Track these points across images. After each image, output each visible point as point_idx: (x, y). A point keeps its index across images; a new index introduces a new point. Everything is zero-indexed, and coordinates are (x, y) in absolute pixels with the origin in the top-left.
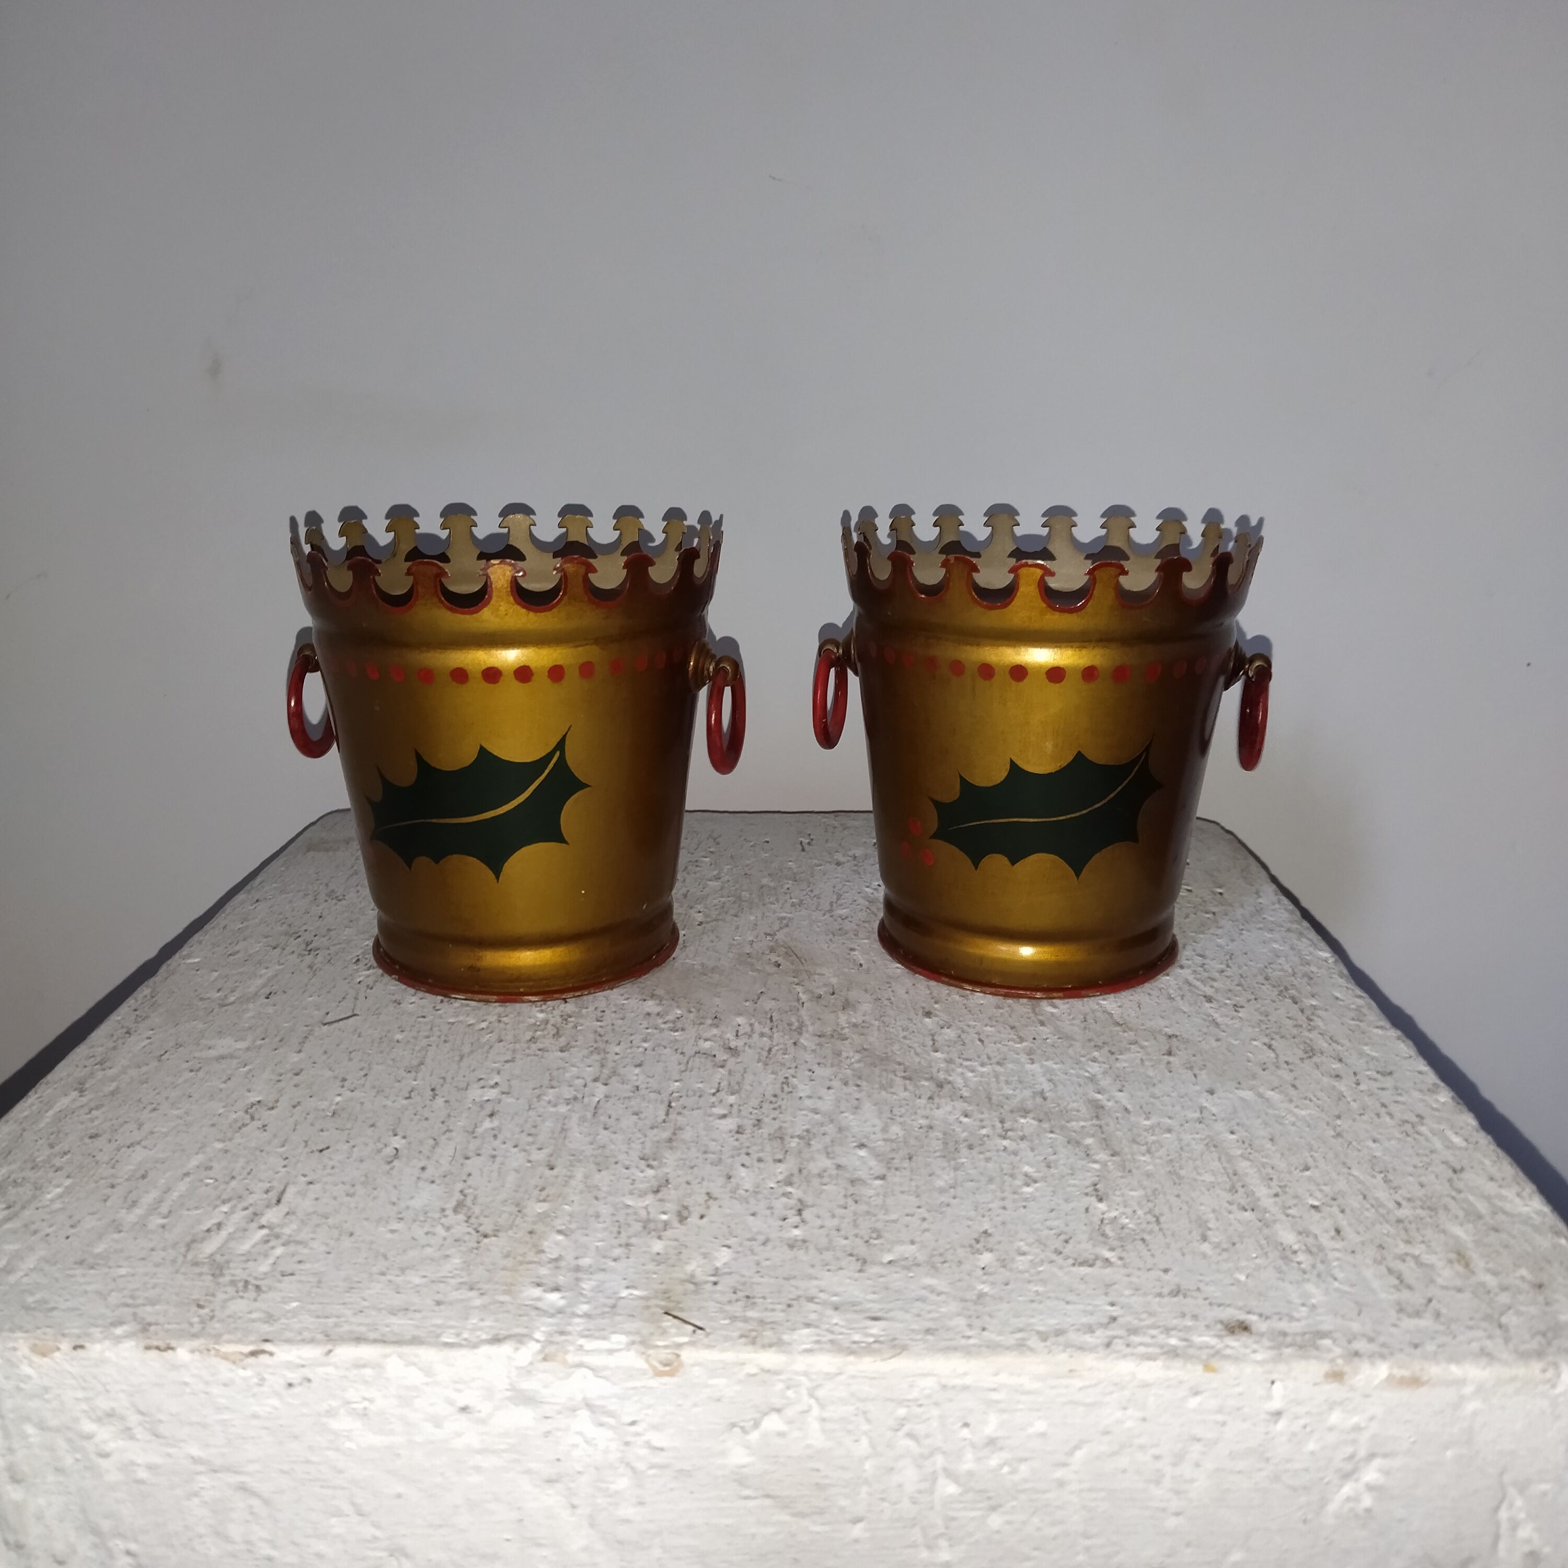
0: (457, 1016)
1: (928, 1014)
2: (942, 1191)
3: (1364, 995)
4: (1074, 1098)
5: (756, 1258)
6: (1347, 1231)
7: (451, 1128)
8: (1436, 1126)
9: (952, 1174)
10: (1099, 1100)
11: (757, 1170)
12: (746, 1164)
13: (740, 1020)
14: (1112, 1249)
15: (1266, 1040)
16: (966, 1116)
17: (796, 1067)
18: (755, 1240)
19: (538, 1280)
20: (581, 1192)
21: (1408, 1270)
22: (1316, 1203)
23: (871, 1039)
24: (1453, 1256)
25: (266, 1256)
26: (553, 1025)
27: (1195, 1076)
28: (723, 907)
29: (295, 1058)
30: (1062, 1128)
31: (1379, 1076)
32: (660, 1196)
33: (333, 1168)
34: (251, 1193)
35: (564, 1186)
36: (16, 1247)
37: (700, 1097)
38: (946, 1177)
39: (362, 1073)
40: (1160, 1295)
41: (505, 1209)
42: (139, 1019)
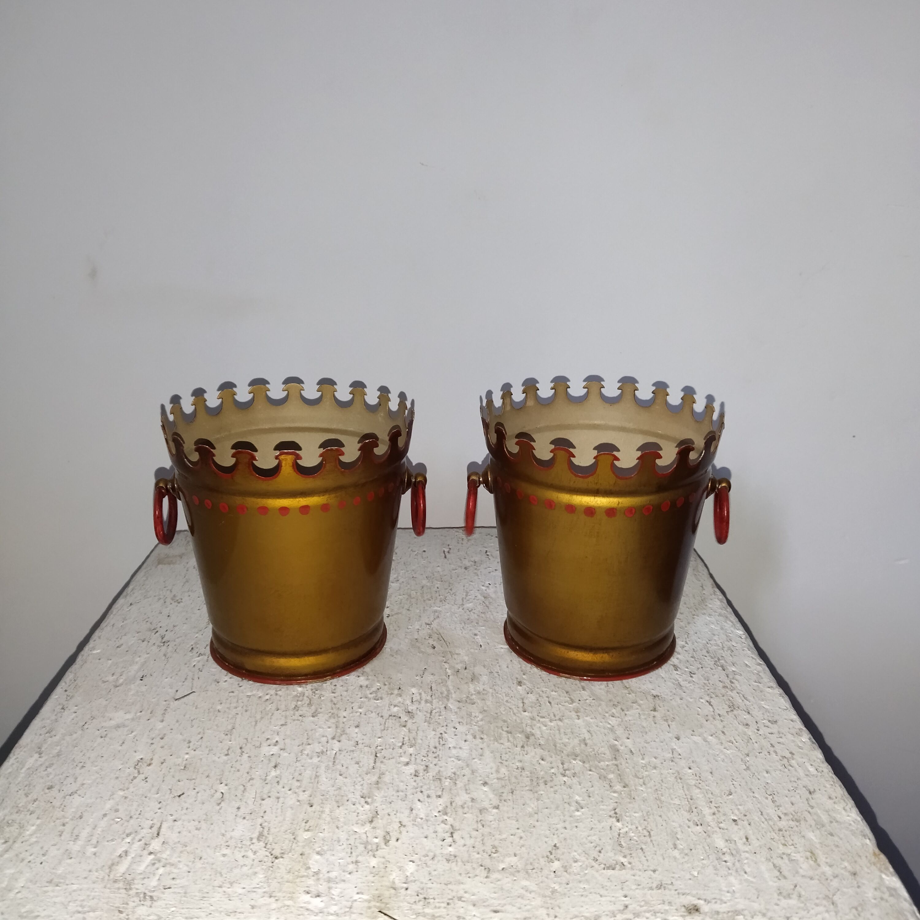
0: (252, 691)
1: (520, 683)
2: (530, 815)
3: (762, 662)
4: (602, 744)
5: (429, 869)
6: (752, 837)
7: (253, 776)
8: (800, 760)
9: (536, 803)
10: (616, 745)
11: (427, 804)
12: (421, 799)
13: (414, 690)
14: (625, 857)
15: (708, 698)
16: (542, 760)
17: (447, 726)
18: (428, 856)
19: (307, 889)
20: (329, 823)
21: (784, 864)
22: (736, 818)
23: (489, 703)
24: (809, 854)
25: (154, 874)
26: (307, 697)
27: (669, 725)
28: (401, 603)
29: (160, 725)
30: (596, 767)
31: (769, 724)
32: (373, 824)
33: (187, 809)
34: (142, 829)
35: (319, 818)
36: (12, 871)
37: (393, 749)
38: (532, 806)
39: (200, 736)
40: (651, 889)
41: (286, 836)
42: (69, 698)
